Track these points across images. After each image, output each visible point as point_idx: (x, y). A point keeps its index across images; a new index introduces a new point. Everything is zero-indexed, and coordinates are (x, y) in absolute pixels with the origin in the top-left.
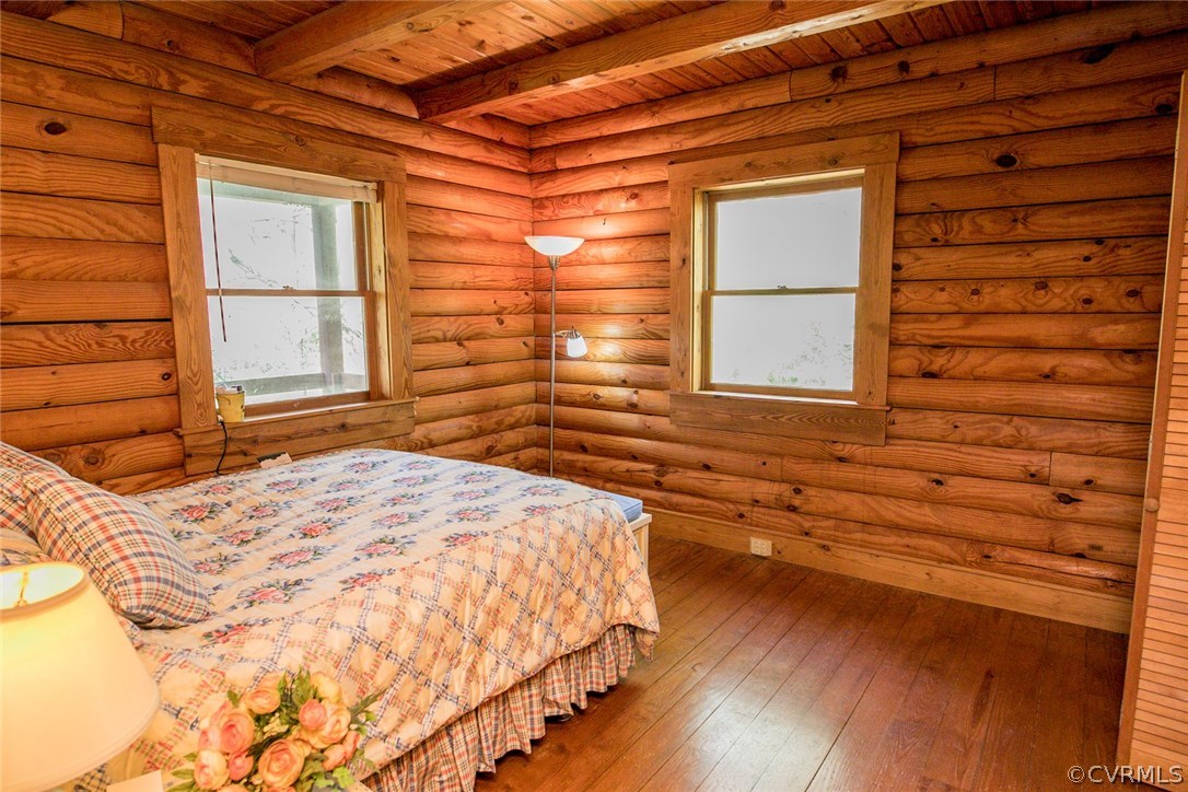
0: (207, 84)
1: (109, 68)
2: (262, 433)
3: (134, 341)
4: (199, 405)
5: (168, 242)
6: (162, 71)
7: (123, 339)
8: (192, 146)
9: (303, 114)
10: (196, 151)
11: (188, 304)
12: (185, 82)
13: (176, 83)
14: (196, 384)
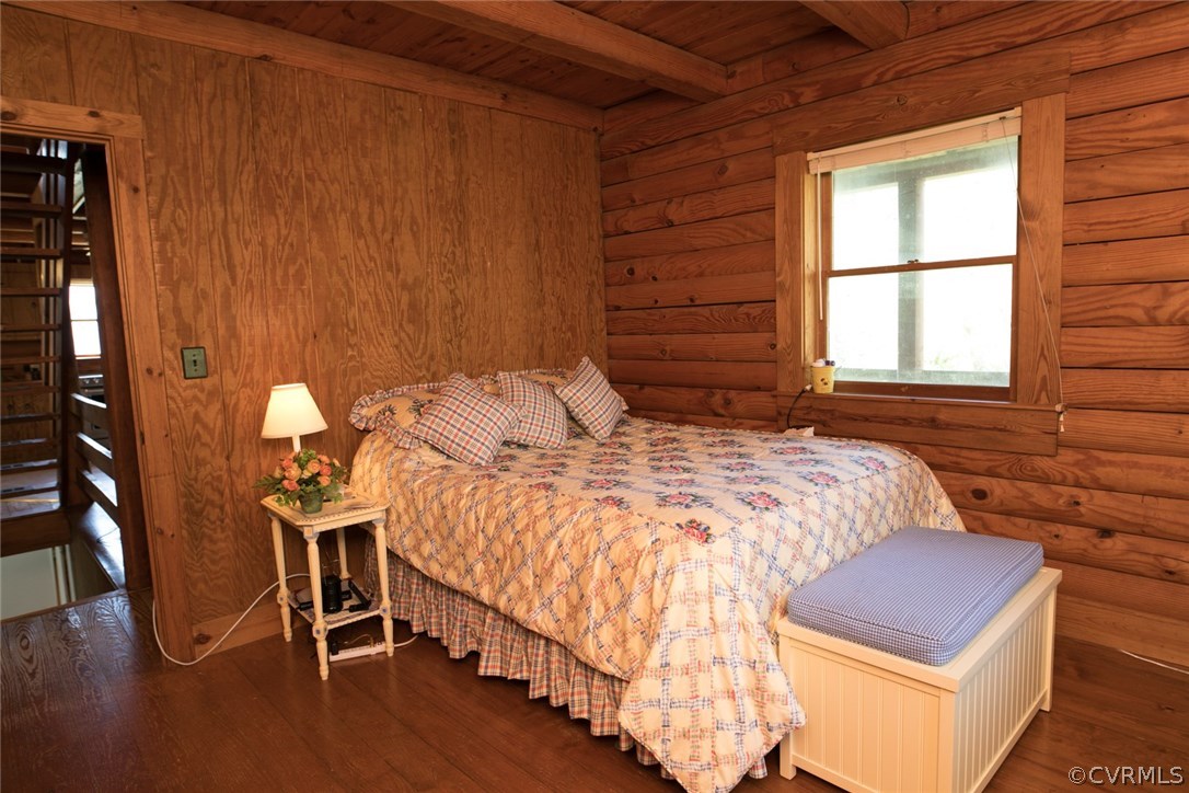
0: (818, 86)
1: (753, 111)
2: (839, 408)
3: (755, 318)
4: (790, 373)
5: (777, 237)
6: (785, 94)
7: (748, 315)
8: (799, 149)
9: (915, 66)
10: (807, 151)
11: (787, 286)
12: (802, 94)
13: (795, 97)
14: (789, 354)
